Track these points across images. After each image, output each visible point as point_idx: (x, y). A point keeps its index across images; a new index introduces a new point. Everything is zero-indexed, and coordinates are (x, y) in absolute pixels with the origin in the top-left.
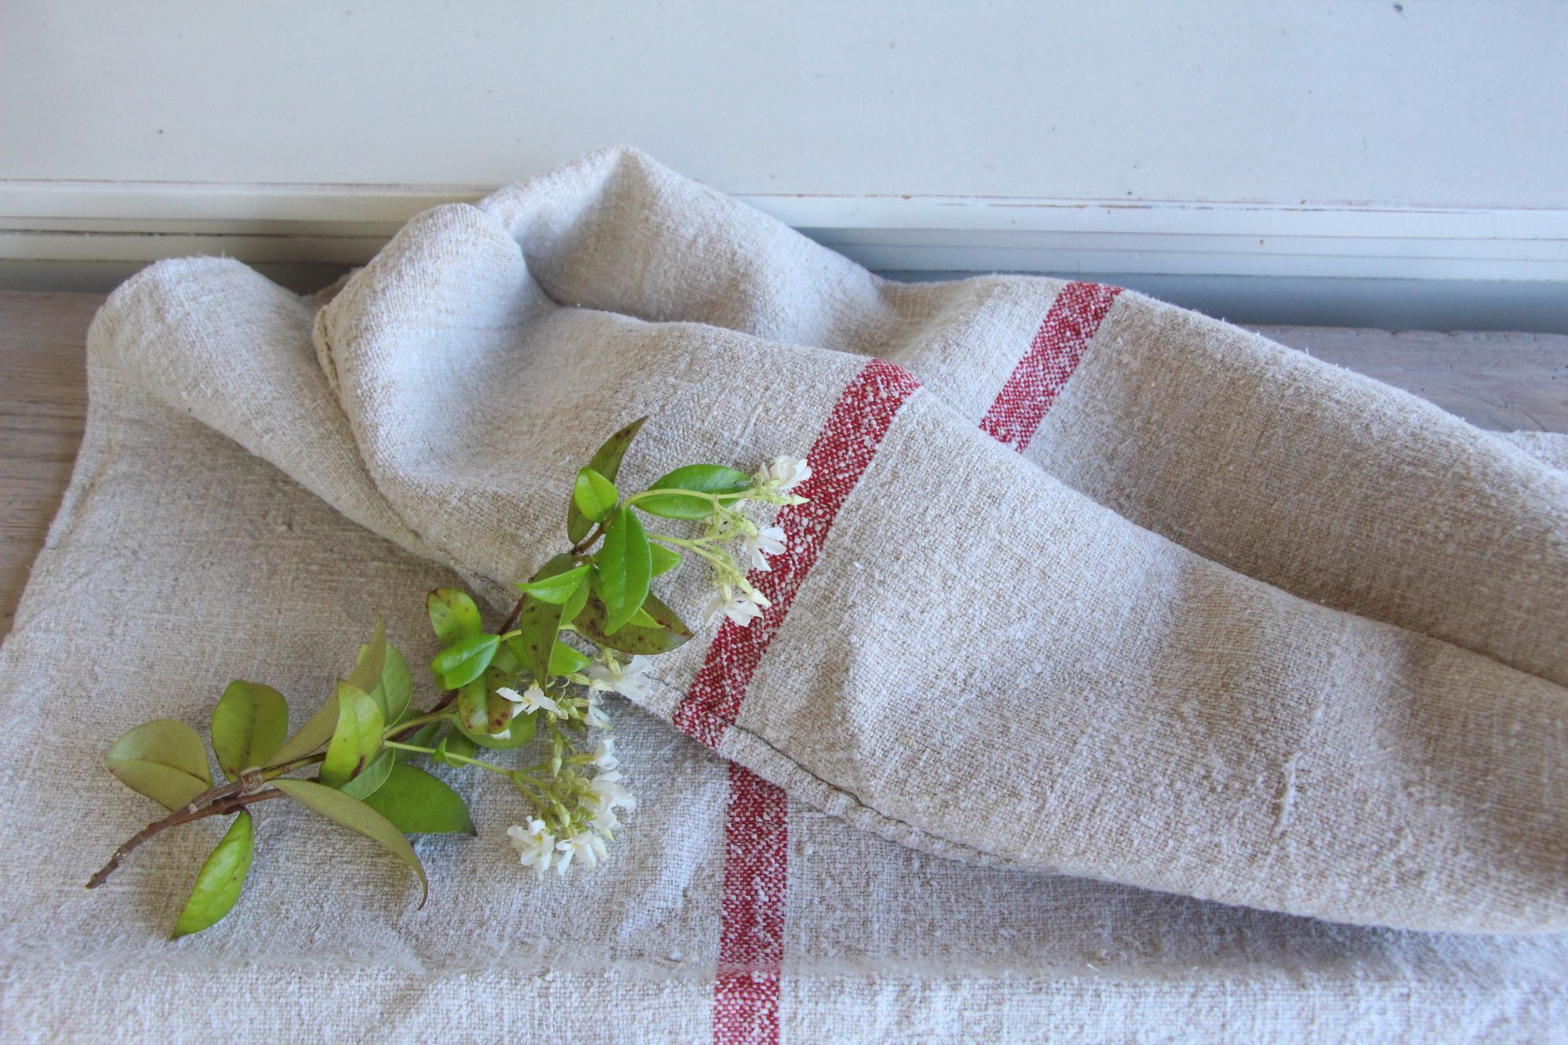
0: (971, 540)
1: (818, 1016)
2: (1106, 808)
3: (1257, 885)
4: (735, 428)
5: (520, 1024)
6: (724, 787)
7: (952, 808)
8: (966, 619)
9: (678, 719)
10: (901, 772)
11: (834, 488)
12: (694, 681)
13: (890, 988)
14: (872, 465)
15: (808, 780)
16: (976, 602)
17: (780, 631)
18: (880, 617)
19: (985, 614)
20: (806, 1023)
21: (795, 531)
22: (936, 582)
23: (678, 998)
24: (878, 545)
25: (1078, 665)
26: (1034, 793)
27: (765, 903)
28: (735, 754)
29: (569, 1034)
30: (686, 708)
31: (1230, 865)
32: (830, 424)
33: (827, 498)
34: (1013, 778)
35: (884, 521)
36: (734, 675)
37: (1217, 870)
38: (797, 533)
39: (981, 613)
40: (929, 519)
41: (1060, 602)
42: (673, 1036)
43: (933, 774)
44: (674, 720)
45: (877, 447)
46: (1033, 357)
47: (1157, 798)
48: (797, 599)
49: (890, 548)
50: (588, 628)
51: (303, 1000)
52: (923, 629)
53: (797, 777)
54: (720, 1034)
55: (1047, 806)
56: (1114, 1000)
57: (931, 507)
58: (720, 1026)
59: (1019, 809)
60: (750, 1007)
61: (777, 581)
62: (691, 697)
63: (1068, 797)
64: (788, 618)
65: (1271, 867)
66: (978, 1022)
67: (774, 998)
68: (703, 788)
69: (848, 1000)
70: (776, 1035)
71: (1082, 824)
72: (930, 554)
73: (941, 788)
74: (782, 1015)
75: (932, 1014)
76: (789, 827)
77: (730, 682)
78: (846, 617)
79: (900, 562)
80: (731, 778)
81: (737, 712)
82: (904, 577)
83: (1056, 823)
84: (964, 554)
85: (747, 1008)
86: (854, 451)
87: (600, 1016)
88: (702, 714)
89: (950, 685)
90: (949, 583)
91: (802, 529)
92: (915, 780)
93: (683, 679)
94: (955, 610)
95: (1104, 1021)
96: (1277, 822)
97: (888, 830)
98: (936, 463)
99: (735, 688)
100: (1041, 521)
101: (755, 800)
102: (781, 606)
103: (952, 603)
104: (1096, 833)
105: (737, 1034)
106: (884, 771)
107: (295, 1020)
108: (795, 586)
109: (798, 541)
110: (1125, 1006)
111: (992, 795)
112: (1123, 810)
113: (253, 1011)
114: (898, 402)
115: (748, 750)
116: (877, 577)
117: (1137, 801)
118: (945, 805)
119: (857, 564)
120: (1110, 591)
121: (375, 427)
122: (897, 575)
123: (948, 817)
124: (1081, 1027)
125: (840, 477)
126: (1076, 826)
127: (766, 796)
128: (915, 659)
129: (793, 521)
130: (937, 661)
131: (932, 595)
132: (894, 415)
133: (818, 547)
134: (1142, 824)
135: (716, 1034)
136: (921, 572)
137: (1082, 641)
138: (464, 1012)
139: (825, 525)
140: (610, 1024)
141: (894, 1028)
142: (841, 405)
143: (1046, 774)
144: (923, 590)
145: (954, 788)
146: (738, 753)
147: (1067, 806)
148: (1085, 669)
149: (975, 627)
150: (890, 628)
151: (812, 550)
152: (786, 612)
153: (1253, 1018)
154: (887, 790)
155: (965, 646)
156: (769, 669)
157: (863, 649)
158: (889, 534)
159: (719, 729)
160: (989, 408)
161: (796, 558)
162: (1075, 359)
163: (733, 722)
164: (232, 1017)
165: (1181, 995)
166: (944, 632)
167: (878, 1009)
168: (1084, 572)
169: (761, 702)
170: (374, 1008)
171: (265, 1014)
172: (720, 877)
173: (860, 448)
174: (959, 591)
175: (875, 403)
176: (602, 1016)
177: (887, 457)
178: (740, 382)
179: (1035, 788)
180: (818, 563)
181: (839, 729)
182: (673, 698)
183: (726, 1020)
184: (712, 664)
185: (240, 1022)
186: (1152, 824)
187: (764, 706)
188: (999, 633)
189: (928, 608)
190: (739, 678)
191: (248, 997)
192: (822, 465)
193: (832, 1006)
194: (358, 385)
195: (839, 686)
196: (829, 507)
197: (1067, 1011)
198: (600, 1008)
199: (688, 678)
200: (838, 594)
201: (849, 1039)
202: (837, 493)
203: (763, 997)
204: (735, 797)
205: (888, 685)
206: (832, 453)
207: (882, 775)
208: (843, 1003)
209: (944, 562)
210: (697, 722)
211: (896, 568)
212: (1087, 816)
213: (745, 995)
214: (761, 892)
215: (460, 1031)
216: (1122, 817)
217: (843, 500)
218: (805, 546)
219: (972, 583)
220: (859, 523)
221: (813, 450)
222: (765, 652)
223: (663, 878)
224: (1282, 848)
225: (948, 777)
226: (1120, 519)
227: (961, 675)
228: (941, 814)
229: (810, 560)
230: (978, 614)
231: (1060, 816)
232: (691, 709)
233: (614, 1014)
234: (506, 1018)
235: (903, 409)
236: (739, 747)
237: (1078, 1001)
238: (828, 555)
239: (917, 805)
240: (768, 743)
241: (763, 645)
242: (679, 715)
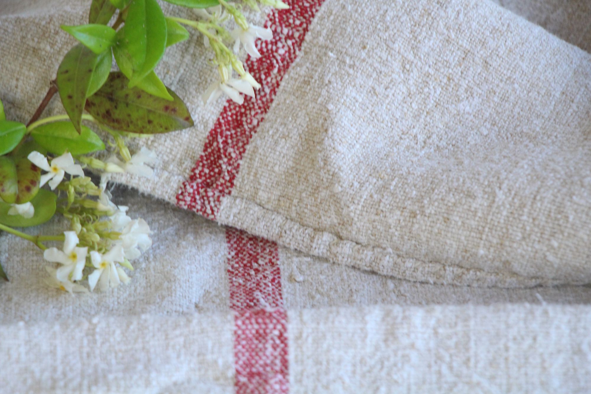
0: (424, 34)
1: (320, 334)
2: (545, 195)
5: (71, 358)
6: (223, 247)
7: (418, 217)
8: (423, 96)
9: (181, 197)
10: (375, 196)
12: (194, 166)
15: (296, 227)
16: (430, 83)
17: (266, 116)
18: (351, 91)
19: (438, 92)
20: (310, 341)
22: (396, 66)
23: (204, 325)
24: (347, 40)
25: (518, 129)
26: (485, 192)
28: (232, 217)
30: (188, 187)
33: (303, 11)
34: (468, 186)
35: (352, 22)
36: (230, 154)
38: (279, 40)
40: (388, 18)
41: (501, 85)
42: (201, 358)
43: (402, 193)
44: (177, 198)
48: (281, 88)
49: (357, 41)
50: (105, 118)
52: (387, 102)
53: (287, 227)
54: (240, 355)
55: (497, 201)
57: (390, 9)
58: (240, 347)
59: (474, 205)
60: (264, 330)
61: (263, 77)
62: (193, 178)
63: (513, 192)
64: (274, 105)
66: (449, 337)
67: (283, 321)
68: (205, 247)
69: (344, 320)
70: (286, 353)
71: (526, 210)
72: (390, 44)
73: (409, 202)
74: (290, 335)
75: (412, 329)
76: (281, 267)
77: (226, 160)
78: (324, 92)
79: (366, 51)
80: (229, 242)
81: (232, 185)
82: (370, 61)
83: (505, 213)
84: (419, 45)
85: (261, 331)
89: (413, 144)
90: (408, 67)
92: (387, 202)
93: (184, 166)
94: (413, 89)
97: (367, 255)
99: (230, 165)
100: (482, 22)
101: (250, 255)
102: (268, 96)
103: (411, 82)
104: (538, 215)
105: (254, 354)
106: (361, 197)
108: (279, 78)
109: (280, 45)
110: (569, 322)
111: (451, 199)
112: (559, 195)
115: (243, 212)
116: (348, 61)
117: (570, 189)
118: (413, 215)
119: (331, 54)
120: (542, 78)
122: (364, 60)
123: (416, 226)
124: (535, 339)
126: (521, 212)
128: (382, 125)
129: (275, 32)
130: (400, 127)
131: (394, 75)
133: (297, 49)
134: (575, 203)
135: (236, 355)
136: (384, 58)
137: (521, 113)
139: (302, 32)
141: (382, 345)
143: (495, 179)
144: (386, 71)
145: (420, 200)
146: (234, 216)
147: (513, 199)
148: (525, 131)
149: (431, 104)
150: (360, 100)
151: (292, 51)
152: (272, 100)
154: (364, 213)
155: (423, 116)
156: (259, 142)
157: (339, 115)
158: (356, 31)
159: (217, 200)
161: (279, 58)
163: (229, 193)
166: (405, 105)
167: (368, 327)
168: (521, 63)
169: (254, 170)
172: (226, 294)
174: (415, 74)
176: (141, 346)
179: (487, 190)
180: (297, 60)
182: (176, 181)
183: (244, 343)
184: (209, 150)
186: (582, 202)
187: (256, 174)
188: (452, 108)
189: (391, 86)
190: (233, 155)
193: (331, 326)
195: (321, 142)
196: (305, 18)
197: (521, 324)
199: (188, 164)
200: (316, 77)
201: (346, 353)
203: (275, 322)
204: (233, 254)
205: (361, 142)
207: (359, 201)
208: (340, 322)
209: (402, 51)
210: (197, 197)
211: (364, 54)
212: (530, 203)
213: (260, 320)
215: (19, 365)
216: (557, 200)
217: (317, 11)
218: (286, 49)
219: (427, 68)
220: (331, 27)
222: (255, 132)
223: (178, 293)
225: (414, 192)
227: (421, 138)
228: (410, 224)
229: (291, 59)
230: (432, 92)
231: (508, 206)
232: (192, 188)
234: (59, 353)
236: (235, 210)
238: (306, 53)
239: (390, 221)
240: (260, 205)
241: (253, 129)
242: (182, 194)
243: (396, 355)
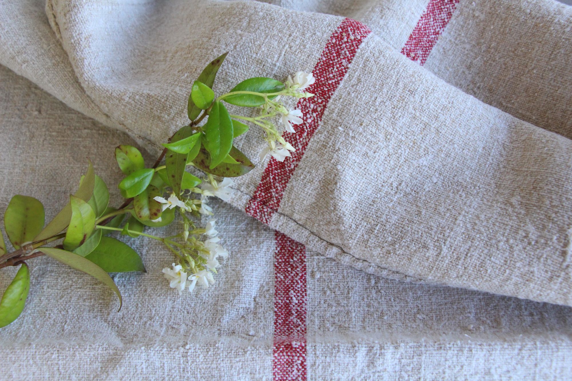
0: (399, 114)
1: (327, 364)
2: (473, 253)
3: (553, 293)
4: (274, 57)
5: (173, 371)
6: (273, 244)
7: (392, 254)
8: (397, 155)
9: (248, 210)
10: (365, 236)
11: (327, 88)
12: (256, 190)
13: (364, 349)
14: (347, 75)
15: (316, 240)
16: (402, 146)
17: (300, 164)
18: (352, 155)
19: (407, 152)
20: (320, 367)
21: (307, 111)
22: (381, 136)
23: (254, 356)
24: (351, 118)
25: (456, 178)
26: (435, 246)
27: (296, 304)
28: (278, 227)
29: (199, 375)
30: (252, 204)
31: (539, 282)
32: (324, 54)
33: (323, 93)
34: (424, 238)
35: (354, 105)
36: (277, 187)
37: (532, 285)
38: (308, 112)
39: (405, 152)
40: (377, 104)
41: (446, 145)
42: (252, 375)
43: (382, 237)
44: (246, 210)
45: (349, 66)
46: (427, 14)
47: (500, 248)
48: (309, 146)
49: (357, 119)
50: (200, 164)
51: (60, 362)
52: (375, 161)
53: (310, 239)
54: (276, 374)
55: (442, 253)
56: (479, 352)
57: (378, 97)
58: (277, 369)
59: (427, 254)
60: (292, 360)
61: (298, 137)
62: (254, 198)
63: (453, 248)
64: (304, 157)
65: (561, 283)
66: (409, 365)
67: (304, 355)
68: (262, 245)
69: (342, 355)
70: (305, 374)
71: (460, 262)
72: (378, 121)
73: (386, 244)
74: (308, 363)
75: (385, 361)
76: (307, 264)
77: (274, 190)
78: (335, 156)
79: (363, 127)
80: (276, 239)
81: (278, 206)
82: (365, 134)
83: (447, 262)
84: (396, 122)
85: (290, 360)
86: (337, 68)
87: (214, 366)
88: (260, 207)
89: (390, 190)
90: (388, 137)
91: (310, 110)
92: (372, 241)
93: (250, 189)
94: (391, 151)
95: (474, 363)
96: (564, 260)
97: (359, 265)
98: (380, 74)
99: (277, 193)
100: (436, 103)
101: (289, 250)
102: (300, 150)
103: (390, 147)
104: (468, 266)
105: (285, 373)
106: (356, 235)
107: (56, 372)
108: (307, 140)
109: (308, 116)
110: (485, 356)
111: (413, 247)
112: (482, 254)
113: (34, 369)
114: (360, 41)
115: (285, 225)
116: (351, 135)
117: (489, 250)
118: (389, 252)
119: (340, 128)
120: (472, 139)
121: (82, 60)
122: (361, 134)
123: (390, 259)
124: (462, 367)
125: (330, 82)
126: (457, 263)
127: (294, 248)
128: (371, 177)
129: (306, 106)
130: (382, 178)
131: (379, 143)
132: (358, 48)
133: (319, 119)
134: (492, 262)
135: (274, 374)
136: (374, 132)
137: (458, 165)
138: (144, 366)
139: (322, 107)
140: (220, 370)
141: (366, 369)
142: (330, 43)
143: (441, 236)
144: (375, 141)
145: (393, 244)
146: (280, 226)
147: (453, 253)
148: (460, 180)
149: (402, 160)
150: (358, 161)
151: (316, 121)
152: (303, 154)
153: (551, 361)
154: (358, 245)
155: (397, 169)
156: (294, 183)
157: (344, 173)
158: (357, 112)
159: (270, 214)
160: (406, 42)
161: (308, 125)
162: (450, 15)
163: (277, 210)
164: (24, 372)
165: (513, 349)
166: (386, 162)
167: (358, 359)
168: (459, 129)
169: (291, 200)
170: (97, 365)
171: (40, 370)
172: (272, 291)
173: (340, 66)
174: (393, 140)
175: (347, 42)
176: (215, 366)
177: (355, 71)
178: (275, 32)
179: (436, 244)
180: (319, 128)
181: (332, 215)
182: (246, 199)
183: (279, 366)
184: (265, 181)
185: (28, 374)
186: (497, 262)
187: (292, 202)
188: (414, 163)
189: (377, 150)
190: (279, 188)
191: (31, 362)
192: (320, 76)
193: (334, 359)
194: (72, 37)
195: (332, 192)
196: (324, 98)
197: (455, 359)
198: (214, 362)
199: (252, 188)
200: (330, 144)
201: (343, 375)
202: (328, 91)
203: (298, 355)
204: (279, 249)
205: (357, 190)
206: (325, 70)
207: (355, 238)
208: (340, 357)
209: (385, 126)
210: (258, 211)
211: (361, 129)
212: (463, 258)
213: (289, 354)
214: (294, 298)
215: (142, 376)
216: (481, 258)
217: (332, 94)
218: (312, 119)
219: (401, 137)
220: (341, 107)
221: (315, 68)
222: (292, 174)
223: (244, 292)
224: (567, 274)
225: (390, 238)
226: (476, 101)
227: (395, 185)
228: (386, 257)
229: (315, 126)
230: (403, 153)
231: (449, 258)
232: (255, 204)
233: (222, 365)
234: (166, 368)
235: (363, 45)
236: (280, 223)
237: (460, 353)
238: (325, 123)
239: (374, 253)
240: (295, 221)
241: (291, 171)
242: (249, 208)
243: (374, 376)
